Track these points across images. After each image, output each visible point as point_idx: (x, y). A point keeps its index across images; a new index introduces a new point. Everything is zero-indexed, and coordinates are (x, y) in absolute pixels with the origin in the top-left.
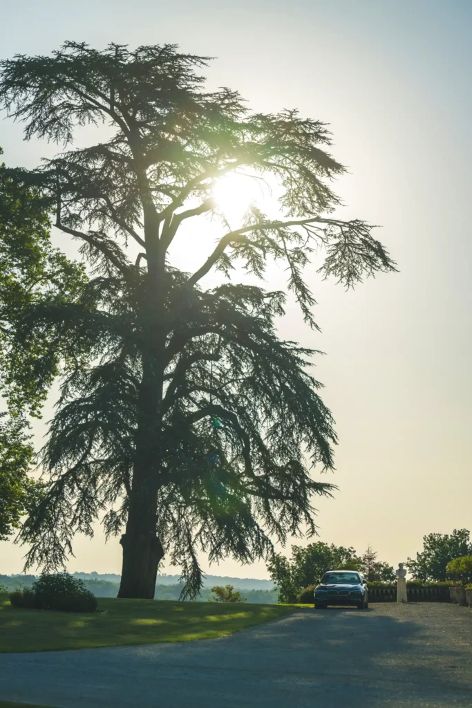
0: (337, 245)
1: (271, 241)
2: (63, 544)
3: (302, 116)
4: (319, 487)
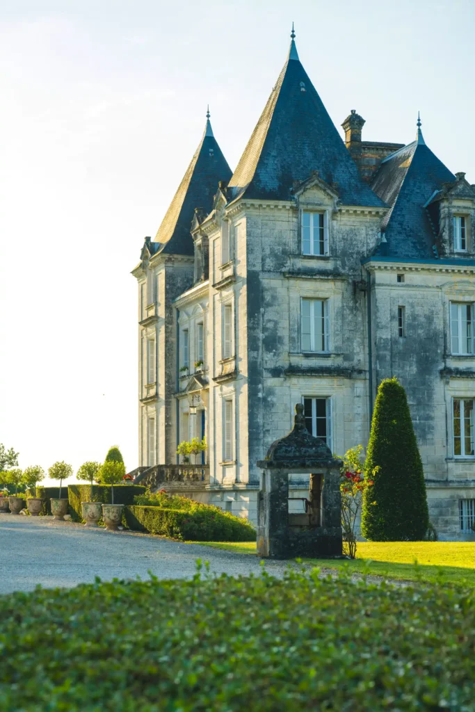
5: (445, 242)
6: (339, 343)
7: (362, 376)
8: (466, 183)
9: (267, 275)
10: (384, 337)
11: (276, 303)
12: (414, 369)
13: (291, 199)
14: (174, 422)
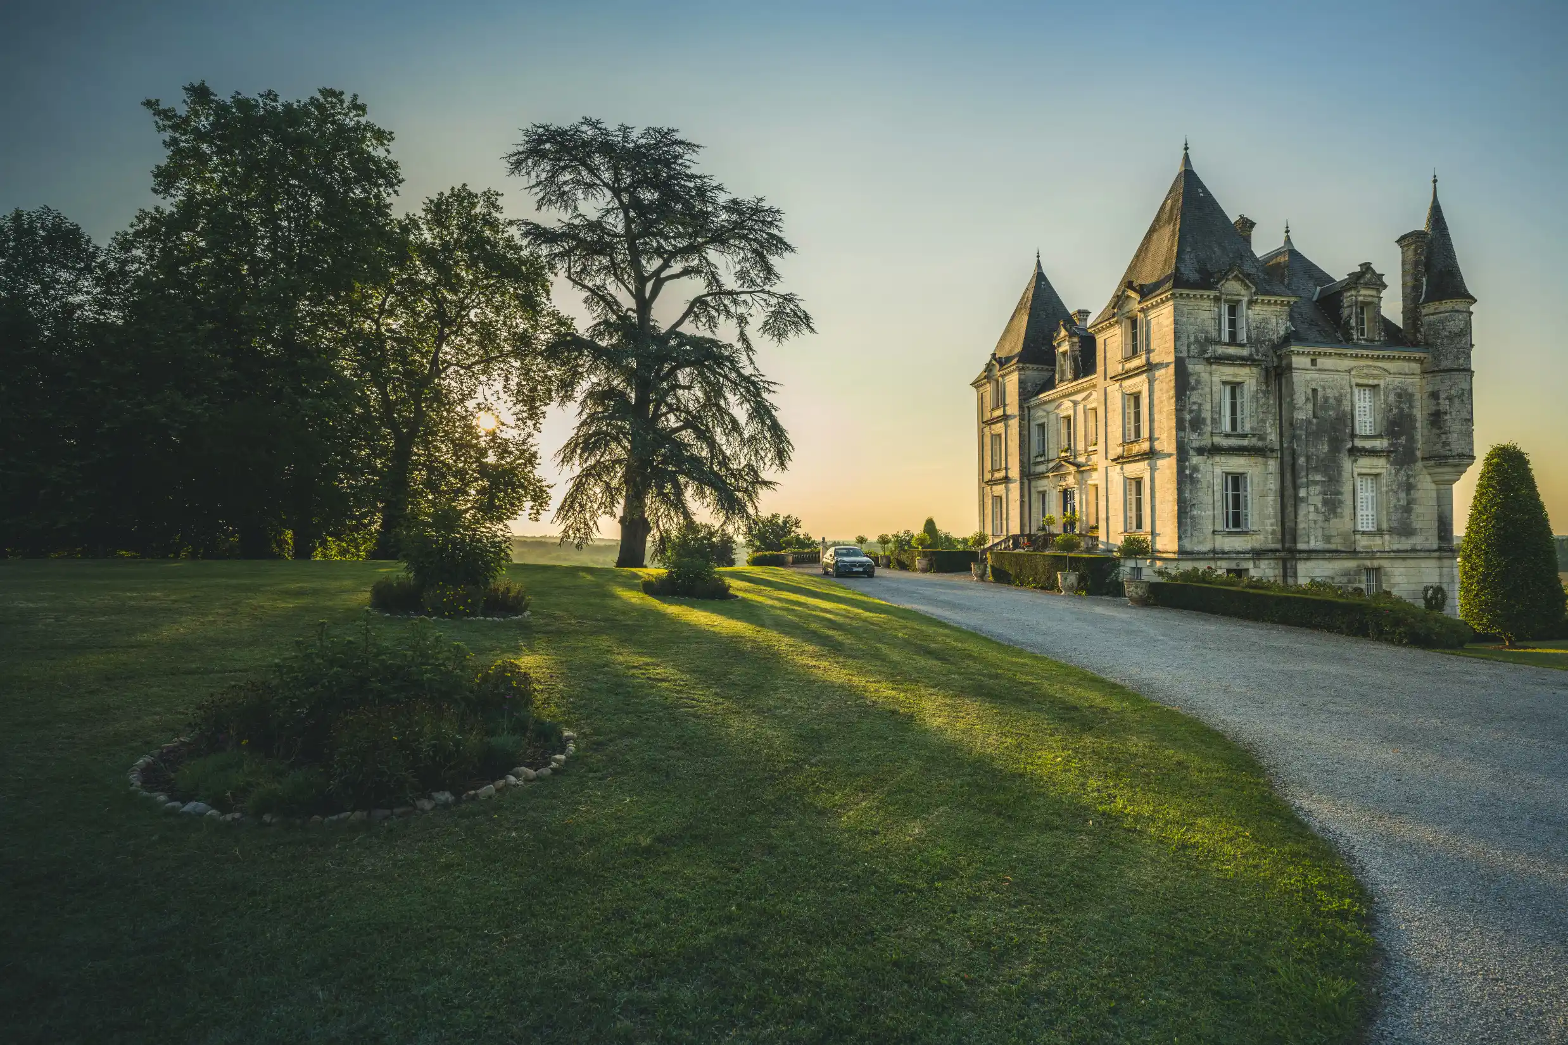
0: (772, 312)
1: (725, 306)
2: (591, 524)
3: (765, 205)
4: (766, 483)
5: (1352, 328)
6: (1255, 425)
7: (1274, 454)
8: (1374, 272)
9: (1192, 360)
10: (1300, 417)
11: (1199, 387)
12: (1326, 448)
13: (1216, 289)
14: (1026, 499)
